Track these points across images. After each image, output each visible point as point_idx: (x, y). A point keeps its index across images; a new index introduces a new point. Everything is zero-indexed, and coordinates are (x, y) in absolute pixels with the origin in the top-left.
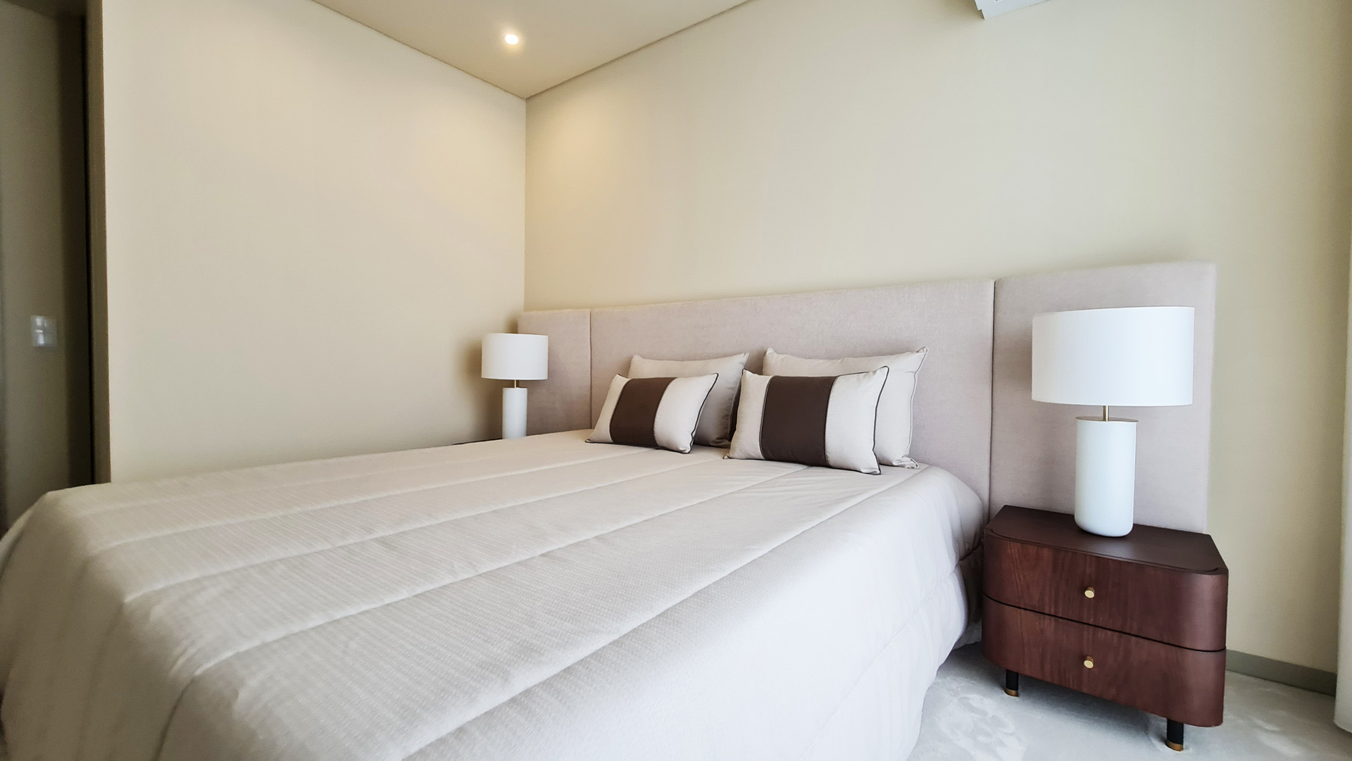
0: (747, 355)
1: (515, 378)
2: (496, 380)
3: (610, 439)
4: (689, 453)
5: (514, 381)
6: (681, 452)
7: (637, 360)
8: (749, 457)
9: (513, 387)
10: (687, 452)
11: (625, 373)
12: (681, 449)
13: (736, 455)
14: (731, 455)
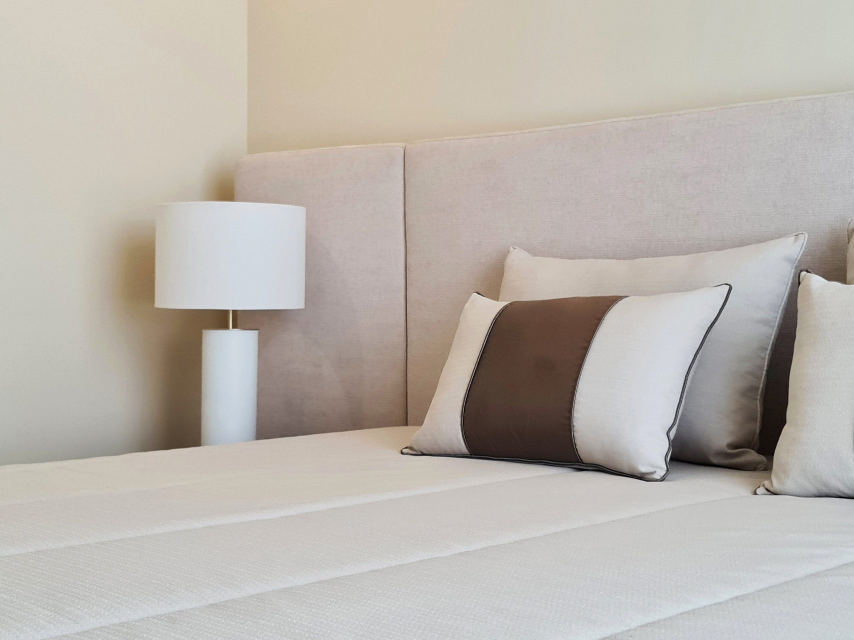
0: (803, 240)
1: (230, 306)
2: (184, 310)
3: (462, 447)
4: (663, 479)
5: (227, 311)
6: (641, 477)
7: (518, 259)
8: (825, 490)
9: (226, 327)
10: (657, 476)
11: (492, 289)
12: (643, 469)
13: (790, 485)
14: (776, 485)
